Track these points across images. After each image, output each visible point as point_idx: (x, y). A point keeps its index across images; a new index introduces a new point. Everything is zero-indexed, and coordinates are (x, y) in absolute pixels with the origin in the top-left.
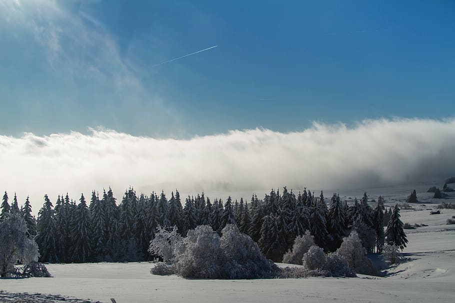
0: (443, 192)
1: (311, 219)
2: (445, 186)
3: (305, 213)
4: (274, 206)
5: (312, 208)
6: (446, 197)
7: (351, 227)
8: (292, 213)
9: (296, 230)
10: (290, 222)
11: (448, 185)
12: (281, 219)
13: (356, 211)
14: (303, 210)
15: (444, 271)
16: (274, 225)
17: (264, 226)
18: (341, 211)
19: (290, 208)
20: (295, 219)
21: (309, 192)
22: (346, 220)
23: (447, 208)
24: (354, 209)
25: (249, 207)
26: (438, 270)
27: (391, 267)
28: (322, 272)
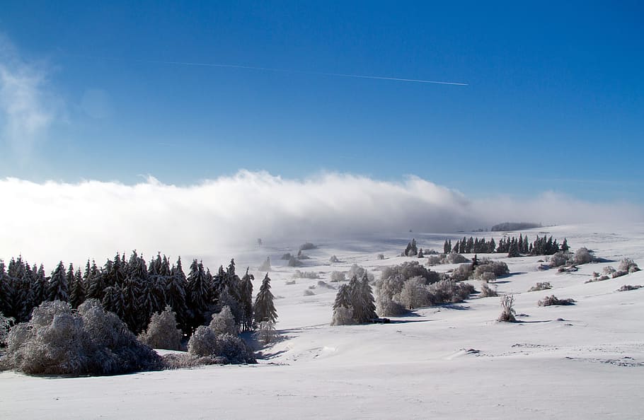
0: (297, 259)
1: (167, 291)
2: (299, 253)
3: (160, 283)
4: (119, 274)
5: (169, 277)
6: (300, 265)
7: (216, 301)
8: (144, 283)
9: (148, 305)
10: (140, 294)
11: (302, 251)
12: (129, 290)
13: (221, 281)
14: (158, 279)
15: (333, 349)
16: (119, 299)
17: (106, 300)
18: (203, 281)
19: (140, 277)
20: (147, 292)
21: (165, 257)
22: (209, 292)
23: (302, 277)
24: (219, 279)
25: (82, 275)
26: (326, 348)
27: (267, 347)
28: (217, 359)
